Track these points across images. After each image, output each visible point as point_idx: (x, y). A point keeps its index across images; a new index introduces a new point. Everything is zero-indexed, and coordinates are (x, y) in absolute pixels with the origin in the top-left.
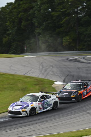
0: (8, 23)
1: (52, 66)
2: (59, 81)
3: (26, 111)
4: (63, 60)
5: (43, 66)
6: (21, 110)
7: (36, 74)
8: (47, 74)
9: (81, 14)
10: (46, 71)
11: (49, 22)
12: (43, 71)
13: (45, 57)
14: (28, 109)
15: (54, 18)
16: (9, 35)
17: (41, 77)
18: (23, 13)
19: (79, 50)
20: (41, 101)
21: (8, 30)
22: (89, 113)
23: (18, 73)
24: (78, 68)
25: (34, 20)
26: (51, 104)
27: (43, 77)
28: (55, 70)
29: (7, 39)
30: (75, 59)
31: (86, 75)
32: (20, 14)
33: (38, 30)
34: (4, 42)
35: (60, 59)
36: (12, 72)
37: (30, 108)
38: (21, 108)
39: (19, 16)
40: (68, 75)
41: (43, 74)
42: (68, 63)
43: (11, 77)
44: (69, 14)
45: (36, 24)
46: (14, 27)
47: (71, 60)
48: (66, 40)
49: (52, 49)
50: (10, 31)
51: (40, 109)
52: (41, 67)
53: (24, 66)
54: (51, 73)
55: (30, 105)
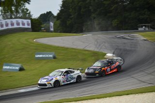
0: (71, 10)
1: (104, 42)
2: (110, 53)
3: (50, 84)
4: (113, 38)
5: (97, 42)
6: (46, 83)
7: (92, 48)
8: (101, 48)
9: (126, 2)
10: (100, 45)
11: (102, 9)
12: (98, 46)
13: (99, 36)
14: (52, 82)
15: (106, 6)
16: (71, 19)
17: (96, 50)
18: (82, 3)
19: (125, 30)
20: (65, 75)
21: (71, 15)
22: (132, 77)
23: (79, 48)
24: (124, 43)
25: (91, 8)
26: (74, 78)
27: (98, 50)
28: (106, 45)
29: (70, 22)
30: (122, 37)
31: (130, 49)
32: (80, 3)
33: (93, 15)
34: (68, 24)
35: (110, 36)
36: (75, 47)
37: (54, 81)
38: (47, 81)
39: (79, 4)
40: (116, 49)
41: (98, 48)
42: (116, 40)
43: (74, 50)
44: (117, 3)
45: (92, 10)
46: (75, 13)
47: (119, 38)
48: (115, 22)
49: (104, 29)
50: (72, 16)
51: (64, 82)
52: (96, 43)
53: (84, 42)
54: (103, 47)
55: (54, 79)
